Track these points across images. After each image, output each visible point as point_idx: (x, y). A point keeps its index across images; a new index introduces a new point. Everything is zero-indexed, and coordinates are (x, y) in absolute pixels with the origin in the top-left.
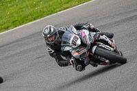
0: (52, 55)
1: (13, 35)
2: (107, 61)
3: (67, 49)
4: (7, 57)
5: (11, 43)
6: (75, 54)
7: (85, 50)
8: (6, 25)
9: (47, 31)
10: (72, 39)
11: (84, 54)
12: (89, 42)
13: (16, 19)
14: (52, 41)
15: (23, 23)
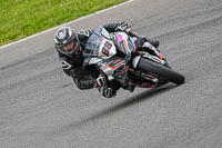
1: (23, 49)
2: (155, 80)
4: (14, 85)
5: (20, 62)
6: (107, 69)
7: (123, 62)
8: (12, 33)
9: (62, 36)
10: (102, 45)
11: (121, 68)
12: (129, 51)
13: (29, 22)
14: (70, 50)
15: (40, 29)
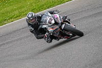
0: (32, 32)
2: (71, 34)
3: (44, 26)
6: (50, 30)
7: (57, 27)
9: (30, 16)
10: (48, 20)
11: (56, 29)
12: (60, 22)
13: (35, 7)
